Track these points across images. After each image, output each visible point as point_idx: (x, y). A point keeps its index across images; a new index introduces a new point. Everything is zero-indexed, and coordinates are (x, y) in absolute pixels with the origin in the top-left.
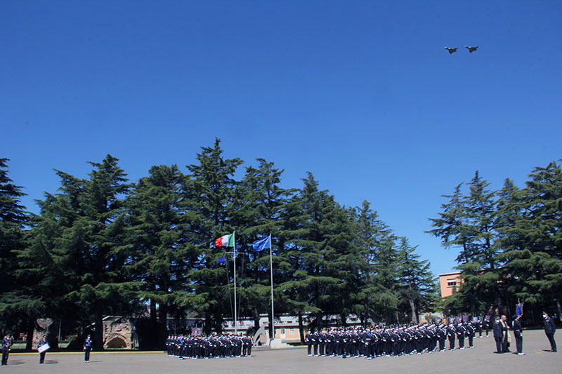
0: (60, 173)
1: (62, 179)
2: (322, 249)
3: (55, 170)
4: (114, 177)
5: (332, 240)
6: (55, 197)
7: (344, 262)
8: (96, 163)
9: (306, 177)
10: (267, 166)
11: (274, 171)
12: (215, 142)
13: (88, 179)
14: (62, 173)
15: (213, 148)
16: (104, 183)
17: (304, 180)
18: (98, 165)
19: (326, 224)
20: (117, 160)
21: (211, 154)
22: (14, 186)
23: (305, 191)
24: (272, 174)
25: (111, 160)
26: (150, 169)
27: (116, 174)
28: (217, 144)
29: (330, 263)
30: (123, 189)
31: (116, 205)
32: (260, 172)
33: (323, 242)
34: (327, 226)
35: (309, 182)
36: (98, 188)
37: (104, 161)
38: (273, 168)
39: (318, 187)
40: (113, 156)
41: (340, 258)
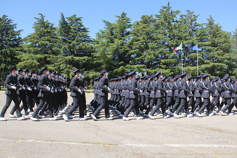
0: (104, 21)
1: (105, 24)
2: (216, 51)
3: (102, 20)
4: (126, 21)
5: (221, 46)
6: (104, 31)
7: (227, 57)
8: (118, 16)
9: (209, 18)
10: (191, 13)
11: (194, 16)
12: (168, 4)
13: (116, 23)
14: (105, 21)
15: (167, 6)
16: (123, 24)
17: (208, 19)
18: (119, 17)
19: (219, 39)
20: (126, 14)
21: (166, 9)
22: (86, 28)
23: (208, 25)
24: (194, 17)
25: (124, 14)
26: (141, 17)
27: (127, 20)
28: (169, 4)
29: (220, 57)
30: (130, 26)
31: (128, 33)
32: (188, 16)
33: (217, 48)
34: (219, 40)
35: (210, 20)
36: (121, 26)
37: (122, 15)
38: (193, 14)
39: (214, 22)
40: (125, 13)
41: (225, 55)
